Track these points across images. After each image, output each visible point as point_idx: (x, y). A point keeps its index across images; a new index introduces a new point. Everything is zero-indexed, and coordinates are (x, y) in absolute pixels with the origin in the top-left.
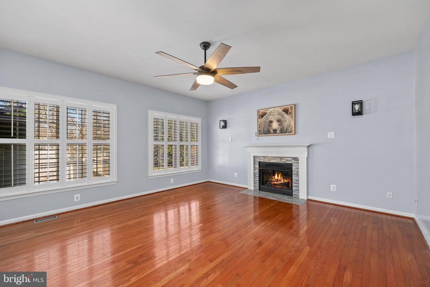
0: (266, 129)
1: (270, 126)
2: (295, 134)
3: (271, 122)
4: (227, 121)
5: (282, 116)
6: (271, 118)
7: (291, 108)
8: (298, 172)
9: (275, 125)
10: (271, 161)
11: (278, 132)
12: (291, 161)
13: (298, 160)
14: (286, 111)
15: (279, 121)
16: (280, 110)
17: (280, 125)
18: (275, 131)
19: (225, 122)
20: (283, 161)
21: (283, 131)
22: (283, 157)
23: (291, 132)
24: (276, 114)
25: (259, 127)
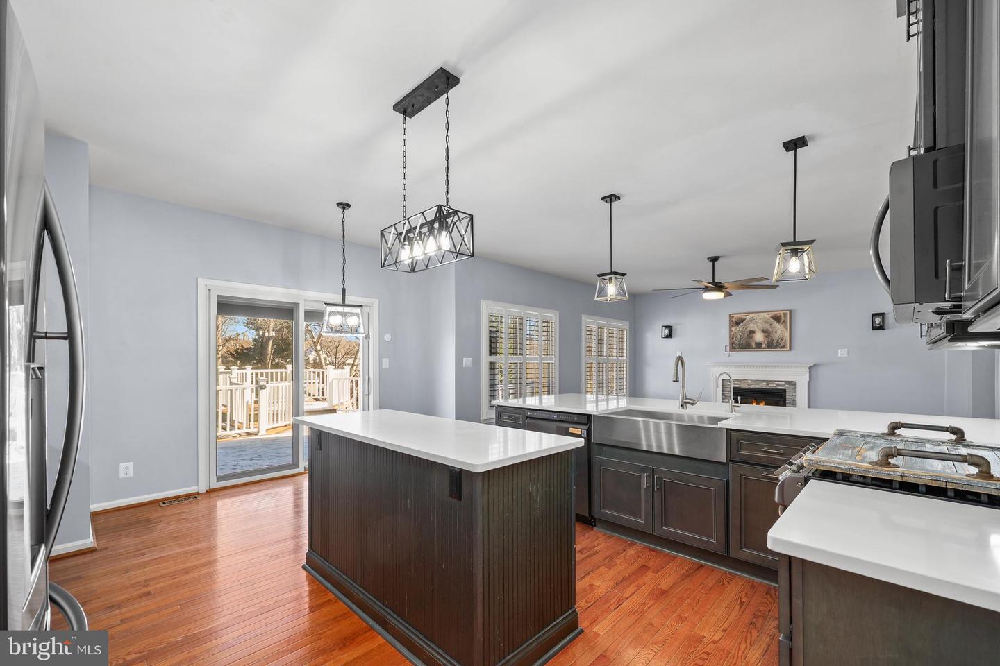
0: (743, 342)
1: (751, 338)
2: (790, 350)
3: (752, 332)
4: (674, 328)
5: (771, 325)
6: (752, 327)
7: (785, 315)
8: (795, 401)
9: (759, 337)
10: (752, 386)
11: (763, 346)
12: (783, 386)
13: (795, 385)
14: (777, 319)
15: (764, 331)
16: (768, 317)
17: (766, 337)
18: (759, 345)
19: (670, 328)
20: (772, 386)
21: (772, 345)
22: (771, 381)
23: (784, 347)
24: (760, 321)
25: (733, 338)
